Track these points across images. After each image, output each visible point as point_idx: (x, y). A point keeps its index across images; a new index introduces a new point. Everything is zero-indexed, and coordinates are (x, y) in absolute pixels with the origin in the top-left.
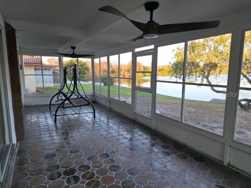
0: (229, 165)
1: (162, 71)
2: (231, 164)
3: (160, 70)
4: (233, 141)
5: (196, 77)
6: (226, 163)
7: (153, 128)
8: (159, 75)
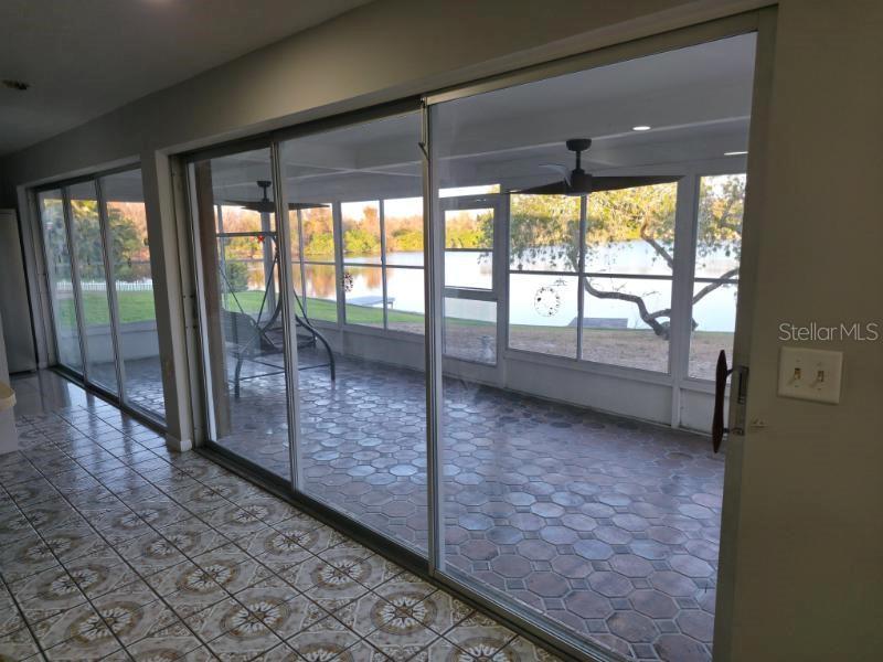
0: (681, 426)
1: (404, 237)
2: (684, 424)
3: (396, 234)
4: (687, 379)
5: (554, 258)
6: (675, 425)
7: (501, 387)
8: (395, 248)
